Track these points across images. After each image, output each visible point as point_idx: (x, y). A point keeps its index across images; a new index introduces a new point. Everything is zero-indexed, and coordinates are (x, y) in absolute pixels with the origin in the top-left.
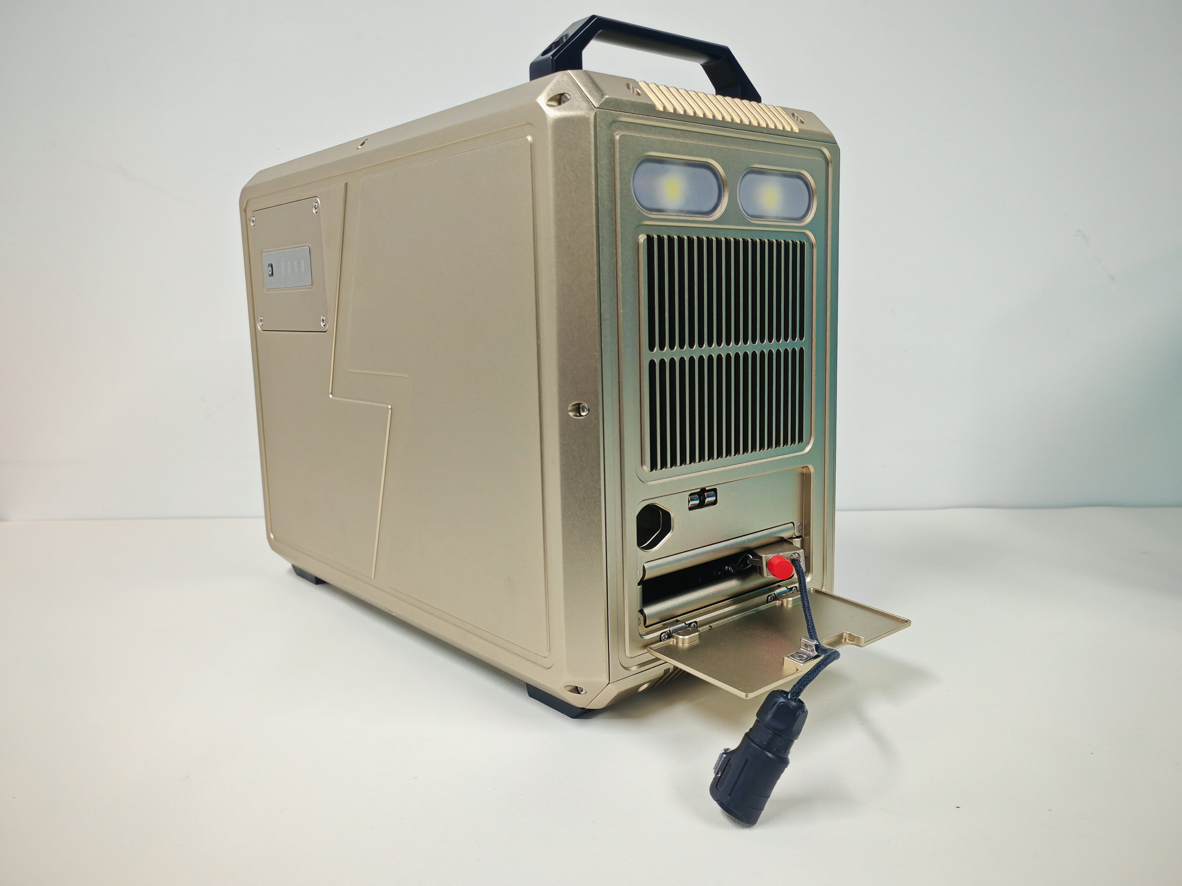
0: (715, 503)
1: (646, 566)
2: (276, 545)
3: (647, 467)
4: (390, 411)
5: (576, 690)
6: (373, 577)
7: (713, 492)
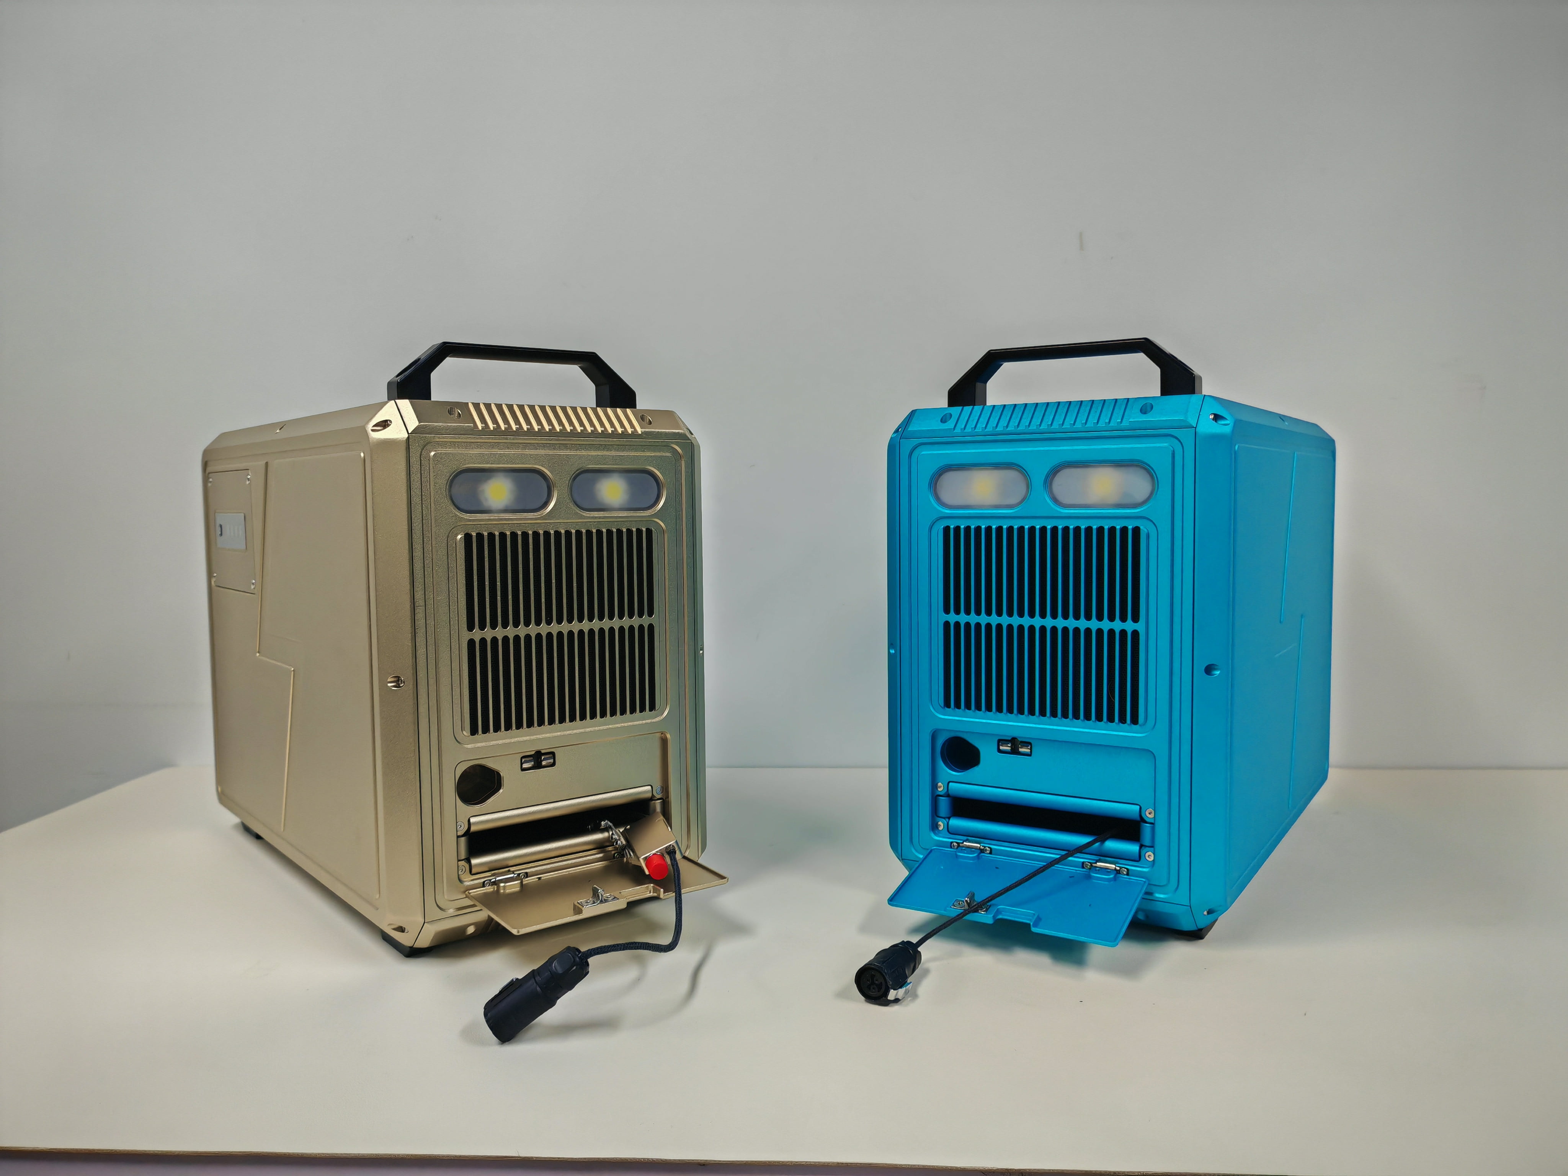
0: (553, 764)
1: (473, 820)
2: (224, 798)
3: (467, 733)
4: (293, 672)
5: (401, 929)
6: (282, 829)
7: (551, 755)
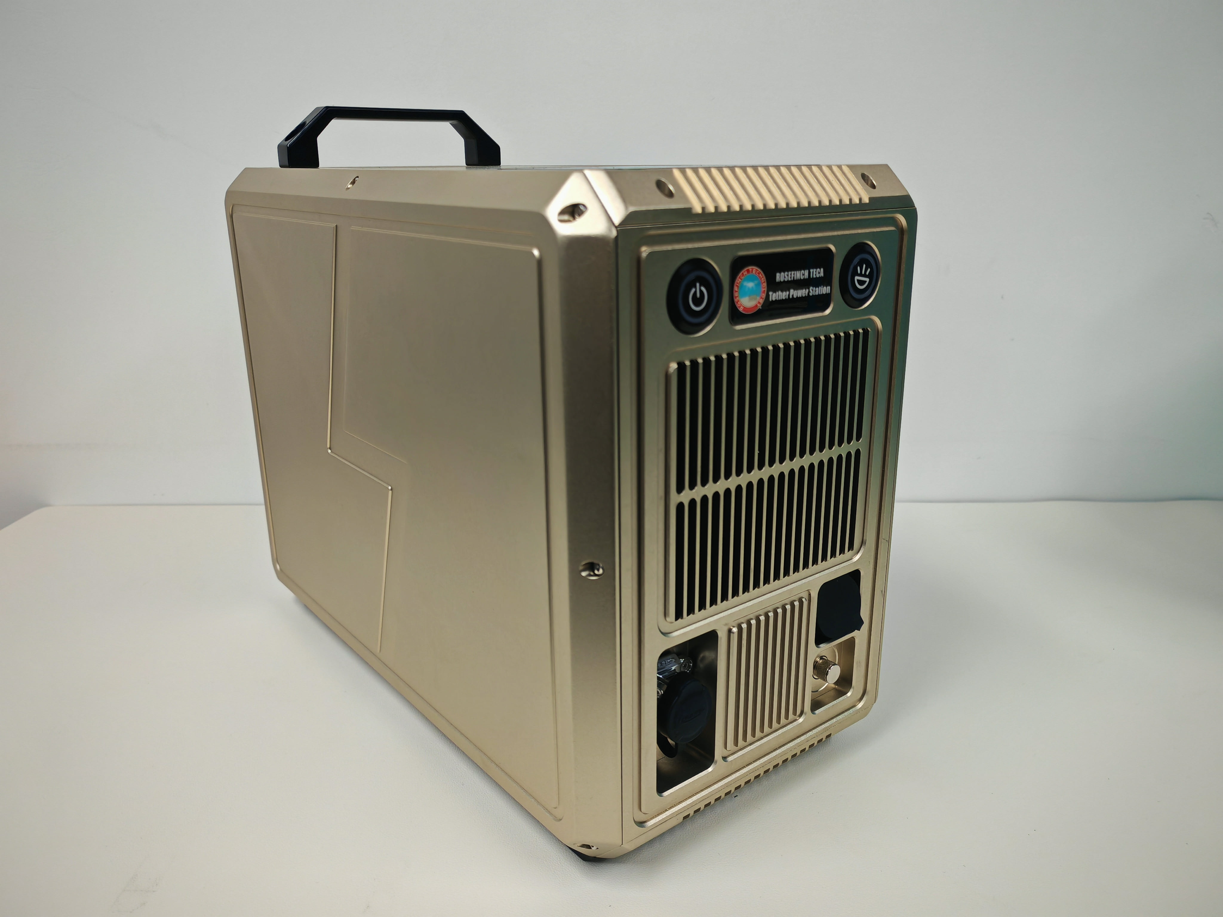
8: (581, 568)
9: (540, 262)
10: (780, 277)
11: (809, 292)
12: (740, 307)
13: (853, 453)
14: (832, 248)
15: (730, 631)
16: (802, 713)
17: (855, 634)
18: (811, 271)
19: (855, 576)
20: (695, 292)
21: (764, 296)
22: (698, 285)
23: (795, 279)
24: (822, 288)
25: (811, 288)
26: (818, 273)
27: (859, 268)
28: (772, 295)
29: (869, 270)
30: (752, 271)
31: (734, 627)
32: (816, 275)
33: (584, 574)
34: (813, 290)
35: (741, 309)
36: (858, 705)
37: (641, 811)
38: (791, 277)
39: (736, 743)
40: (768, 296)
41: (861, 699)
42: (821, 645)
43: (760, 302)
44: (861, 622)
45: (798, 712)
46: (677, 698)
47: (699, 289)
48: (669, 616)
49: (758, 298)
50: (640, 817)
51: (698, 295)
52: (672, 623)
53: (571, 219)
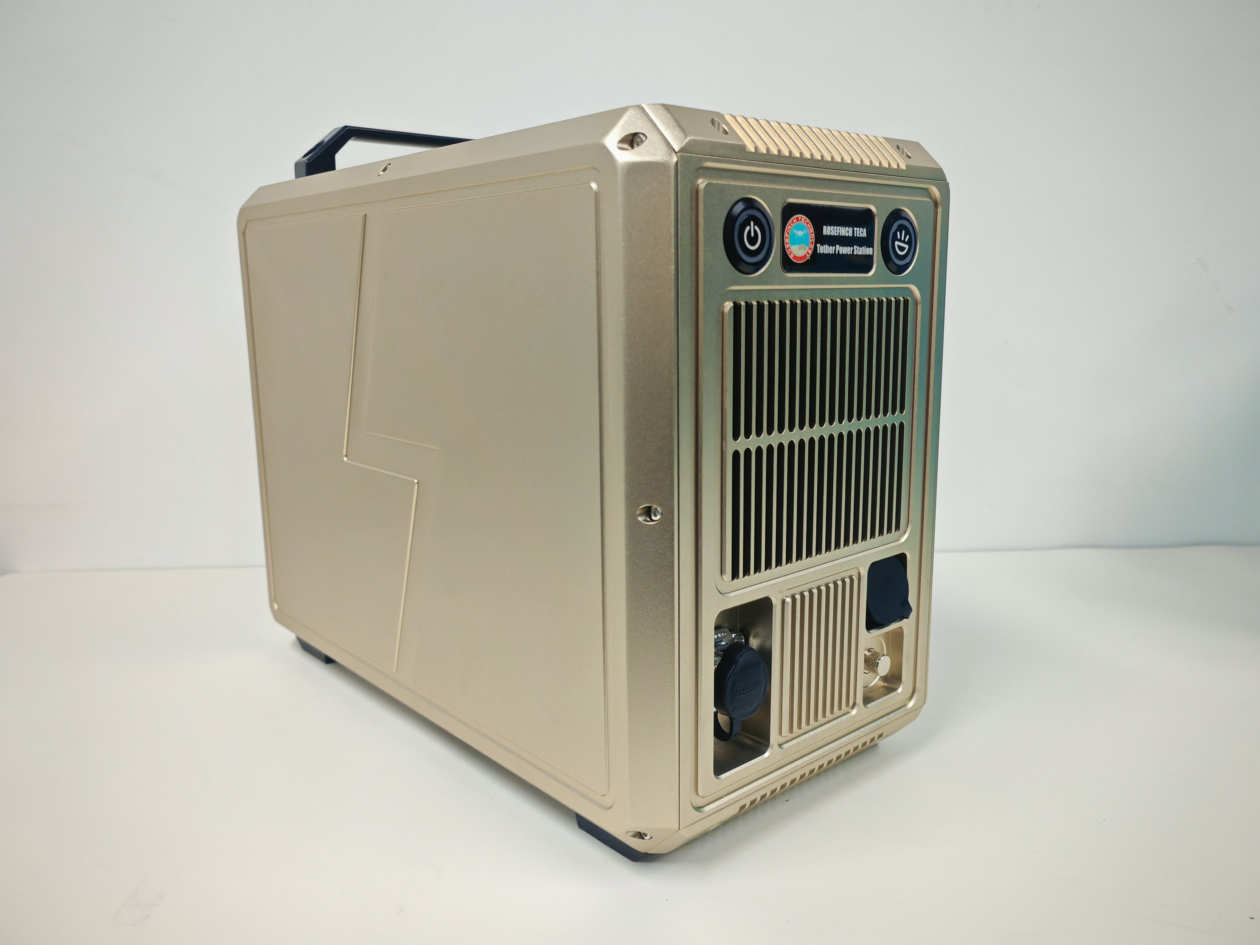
8: (638, 512)
9: (597, 195)
10: (828, 230)
11: (853, 250)
12: (790, 254)
13: (897, 425)
14: (873, 209)
15: (783, 602)
16: (854, 704)
17: (904, 623)
18: (855, 229)
19: (901, 559)
20: (750, 231)
21: (812, 248)
22: (752, 223)
23: (840, 235)
24: (865, 248)
25: (855, 247)
26: (861, 232)
27: (898, 233)
28: (820, 247)
29: (908, 237)
30: (801, 219)
31: (787, 597)
32: (859, 234)
33: (640, 519)
34: (857, 249)
35: (791, 257)
36: (908, 704)
37: (698, 795)
38: (836, 233)
39: (791, 730)
40: (816, 248)
41: (911, 698)
42: (871, 631)
43: (809, 252)
44: (910, 609)
45: (851, 703)
46: (734, 666)
47: (752, 228)
48: (725, 573)
49: (807, 248)
50: (699, 802)
51: (753, 235)
52: (729, 582)
53: (630, 148)
